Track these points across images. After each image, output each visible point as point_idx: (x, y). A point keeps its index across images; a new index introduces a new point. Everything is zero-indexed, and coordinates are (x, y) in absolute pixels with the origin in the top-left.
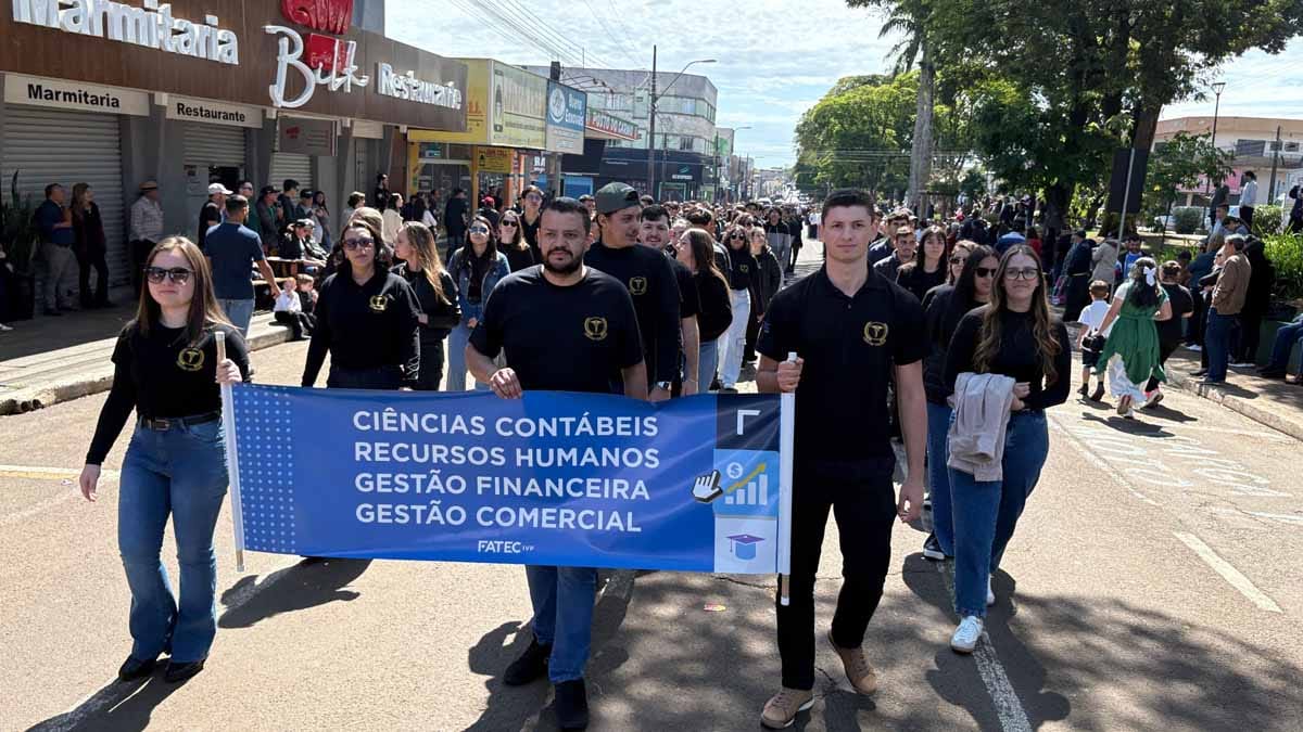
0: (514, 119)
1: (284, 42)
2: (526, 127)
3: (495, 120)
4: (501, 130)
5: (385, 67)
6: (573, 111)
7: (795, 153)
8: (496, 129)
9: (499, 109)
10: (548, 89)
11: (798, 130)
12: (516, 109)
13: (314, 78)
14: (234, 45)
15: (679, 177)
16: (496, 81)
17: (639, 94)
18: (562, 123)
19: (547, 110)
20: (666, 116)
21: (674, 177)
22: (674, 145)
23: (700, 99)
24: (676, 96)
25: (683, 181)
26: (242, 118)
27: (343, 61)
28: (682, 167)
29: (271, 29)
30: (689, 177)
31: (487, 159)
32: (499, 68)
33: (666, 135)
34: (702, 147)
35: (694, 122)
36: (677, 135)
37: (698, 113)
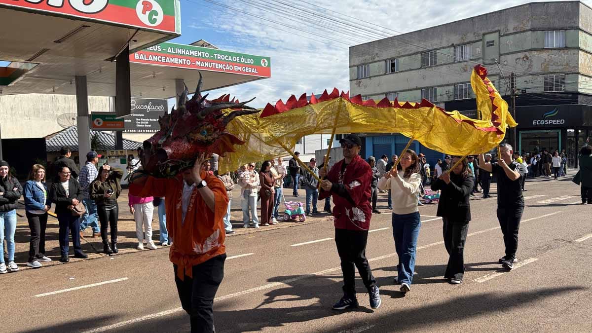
17: (489, 38)
20: (521, 55)
22: (537, 86)
23: (572, 28)
24: (533, 30)
25: (552, 127)
28: (549, 110)
35: (564, 56)
36: (537, 74)
37: (568, 46)
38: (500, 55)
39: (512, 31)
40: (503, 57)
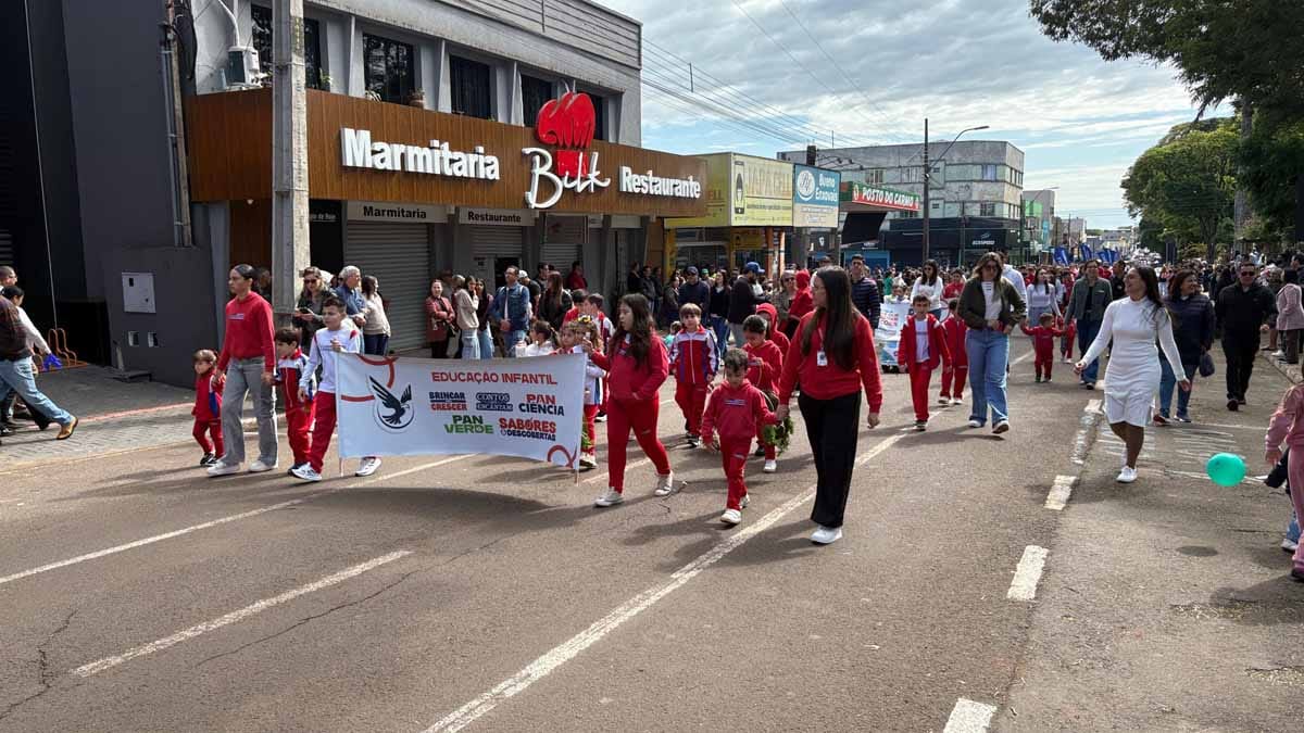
0: (757, 202)
1: (537, 158)
2: (770, 208)
3: (735, 203)
4: (742, 212)
5: (626, 169)
6: (824, 189)
7: (1127, 209)
8: (737, 212)
9: (739, 195)
10: (794, 172)
11: (1124, 185)
12: (760, 193)
13: (562, 184)
14: (496, 166)
15: (980, 243)
16: (736, 171)
17: (935, 165)
18: (813, 201)
19: (794, 190)
20: (964, 184)
21: (974, 243)
22: (974, 211)
23: (1001, 164)
24: (974, 164)
26: (518, 219)
27: (587, 168)
28: (985, 231)
29: (528, 151)
30: (992, 243)
31: (742, 240)
32: (738, 158)
33: (964, 203)
34: (1005, 212)
35: (994, 188)
36: (976, 202)
37: (998, 178)
38: (946, 182)
39: (956, 162)
40: (948, 184)
